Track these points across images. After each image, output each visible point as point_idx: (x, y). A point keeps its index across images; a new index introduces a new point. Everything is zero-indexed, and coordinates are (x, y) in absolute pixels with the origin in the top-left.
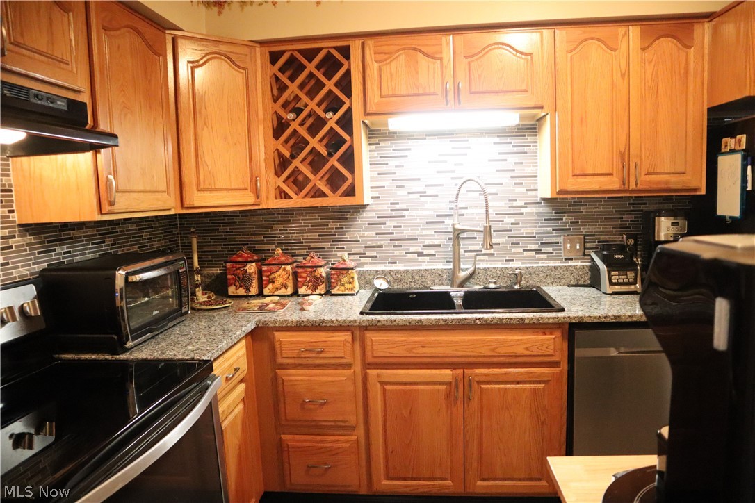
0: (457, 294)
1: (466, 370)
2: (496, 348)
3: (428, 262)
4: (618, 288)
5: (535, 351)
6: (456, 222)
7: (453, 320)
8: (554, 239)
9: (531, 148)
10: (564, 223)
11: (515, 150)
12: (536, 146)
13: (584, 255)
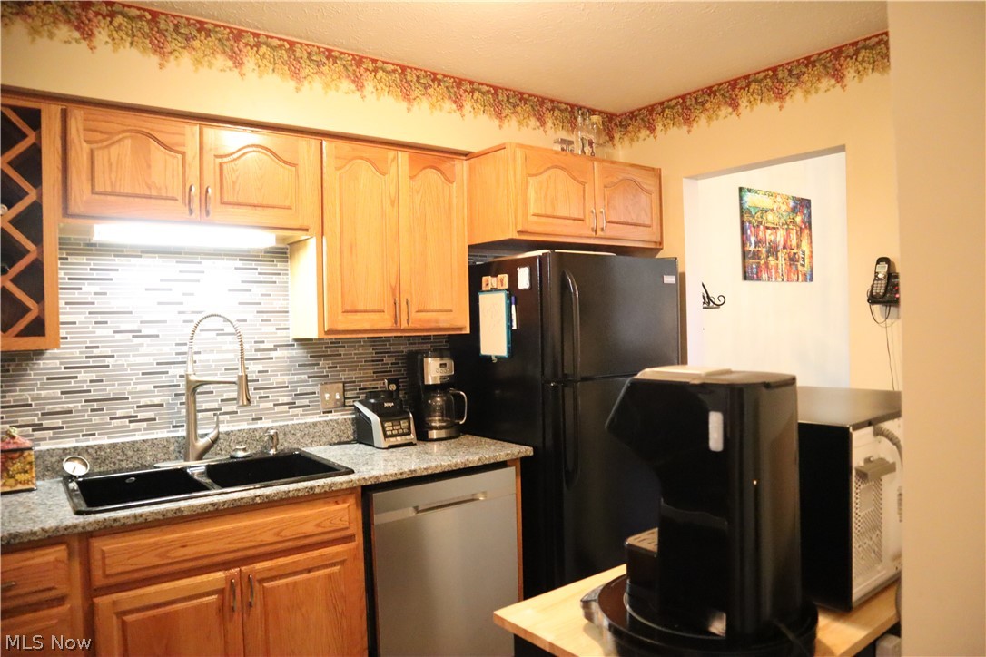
0: (196, 468)
1: (243, 568)
2: (281, 531)
3: (145, 429)
4: (393, 441)
5: (328, 526)
6: (190, 371)
7: (224, 503)
8: (310, 389)
9: (281, 276)
10: (321, 368)
11: (262, 278)
12: (287, 274)
13: (344, 406)
